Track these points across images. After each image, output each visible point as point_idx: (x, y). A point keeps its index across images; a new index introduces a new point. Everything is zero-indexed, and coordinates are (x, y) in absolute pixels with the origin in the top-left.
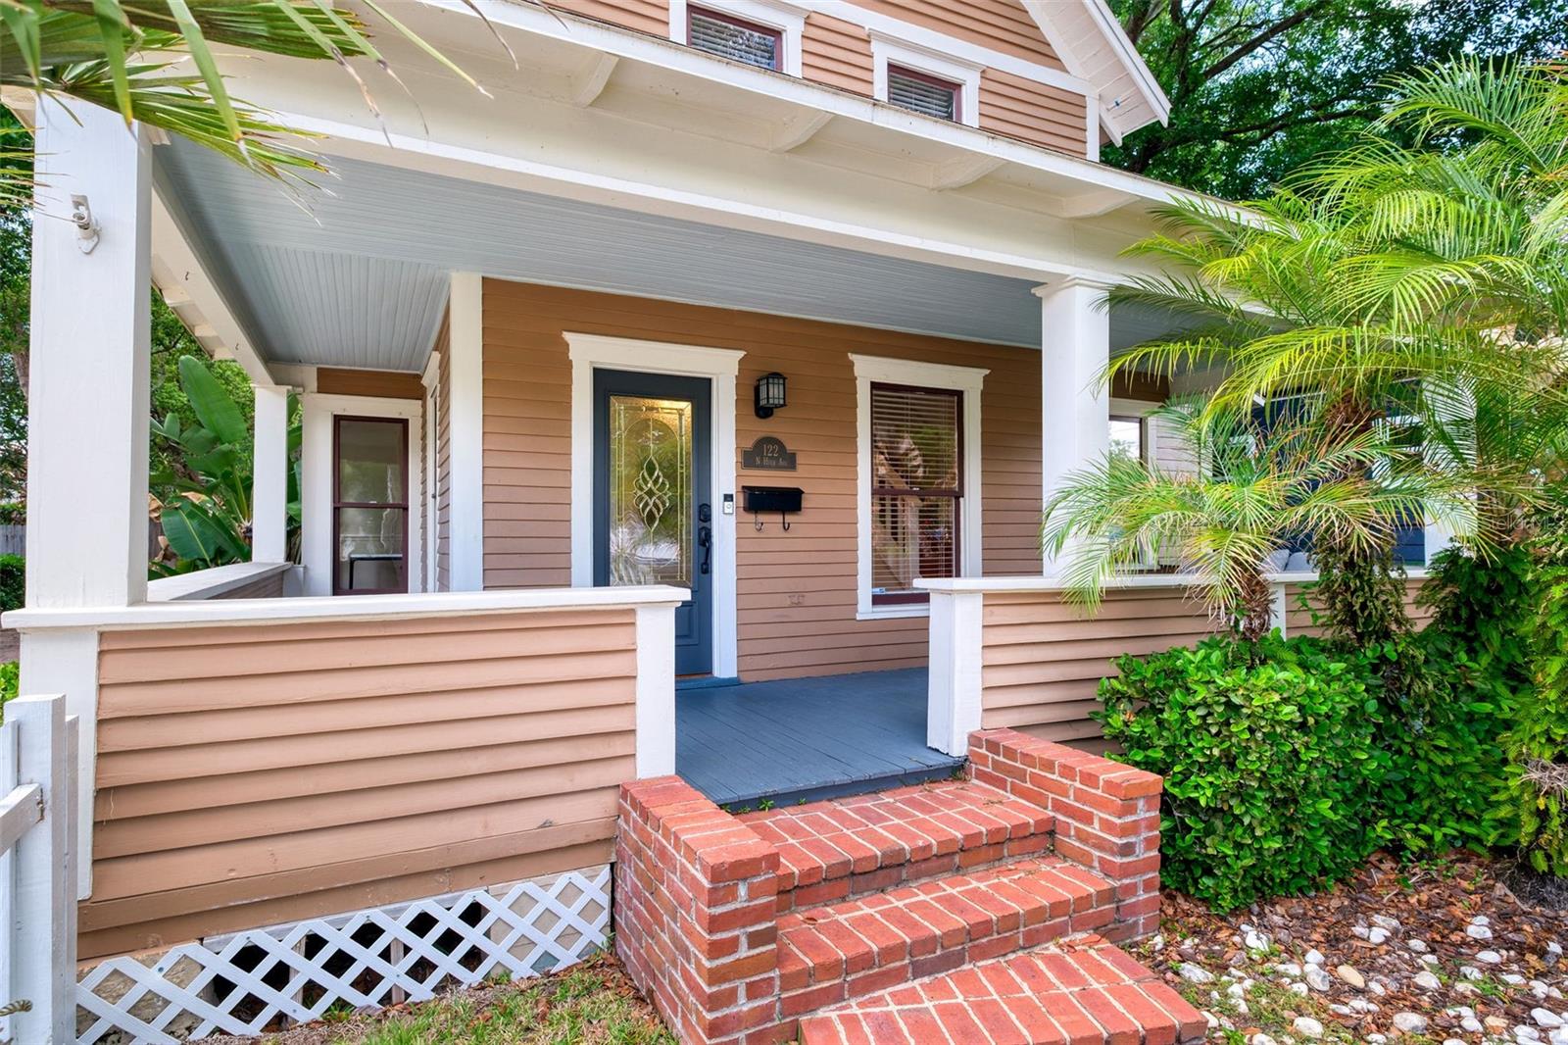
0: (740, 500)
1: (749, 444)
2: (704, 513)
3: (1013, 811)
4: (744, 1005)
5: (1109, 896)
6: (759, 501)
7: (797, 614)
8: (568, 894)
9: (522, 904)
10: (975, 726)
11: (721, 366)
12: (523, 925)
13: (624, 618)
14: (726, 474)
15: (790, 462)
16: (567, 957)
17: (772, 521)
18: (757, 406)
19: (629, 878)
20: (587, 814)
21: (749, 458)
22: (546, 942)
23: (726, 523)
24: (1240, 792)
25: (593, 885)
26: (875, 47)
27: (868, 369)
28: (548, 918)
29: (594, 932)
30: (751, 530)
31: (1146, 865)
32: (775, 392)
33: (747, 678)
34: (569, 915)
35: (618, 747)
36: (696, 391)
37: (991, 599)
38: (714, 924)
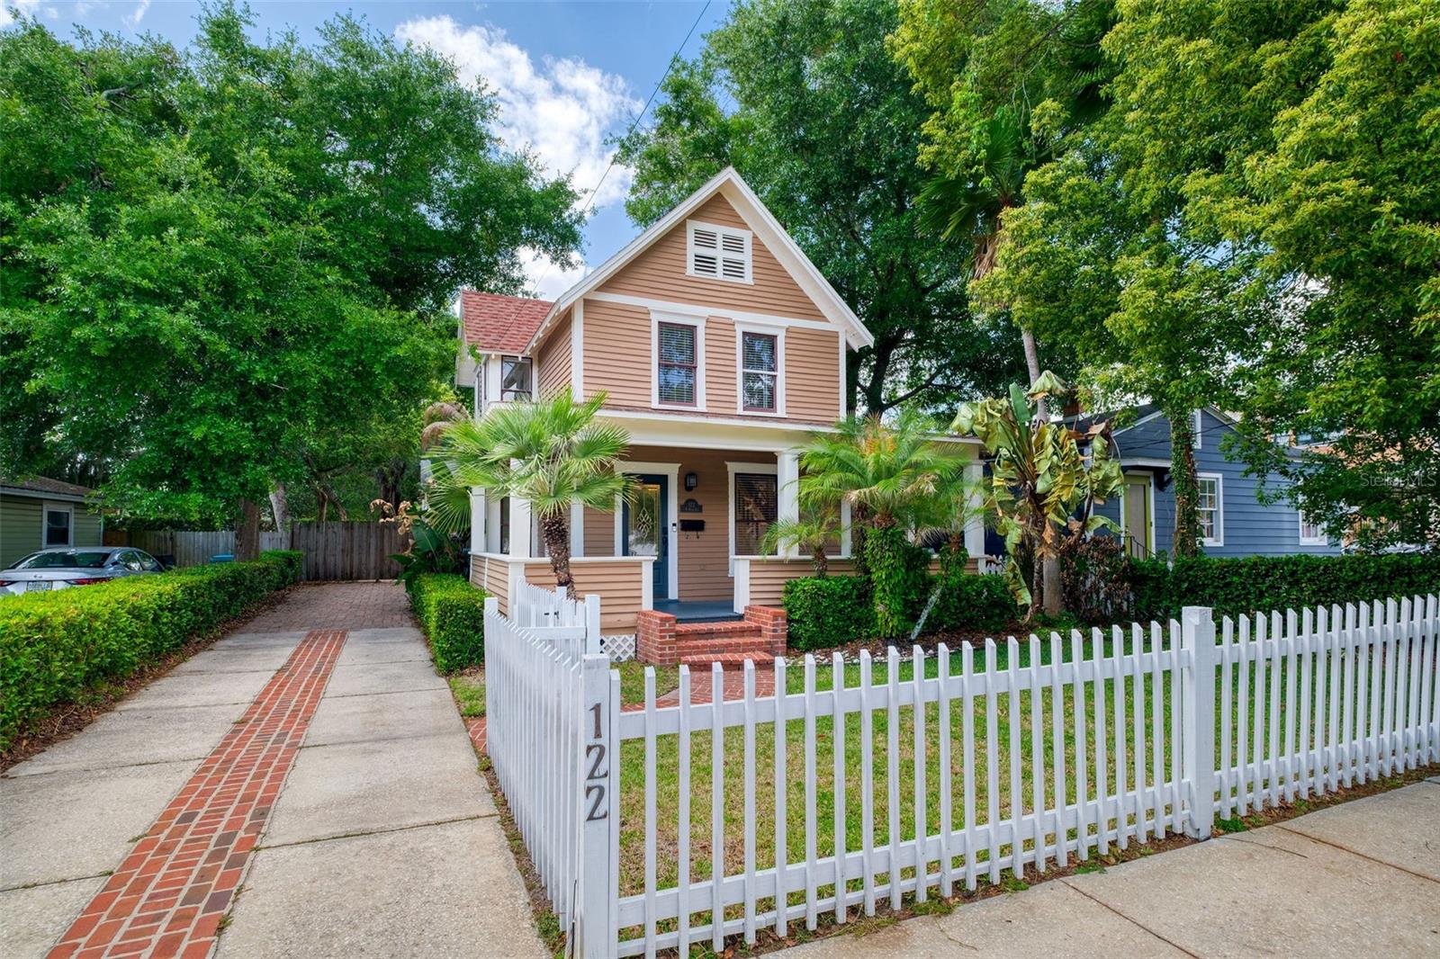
0: (679, 525)
1: (683, 502)
2: (665, 531)
3: (753, 624)
4: (667, 651)
5: (769, 643)
6: (686, 526)
7: (704, 574)
8: (625, 641)
9: (613, 641)
10: (748, 604)
11: (671, 470)
12: (613, 647)
13: (639, 565)
14: (673, 515)
15: (700, 509)
16: (624, 658)
17: (693, 534)
18: (686, 484)
19: (641, 634)
20: (629, 619)
21: (683, 508)
22: (619, 653)
23: (673, 535)
24: (805, 615)
25: (631, 639)
26: (736, 327)
27: (733, 468)
28: (619, 646)
29: (631, 653)
30: (684, 539)
31: (782, 636)
32: (692, 481)
33: (683, 600)
34: (625, 647)
35: (637, 601)
36: (662, 480)
37: (753, 563)
38: (661, 631)
